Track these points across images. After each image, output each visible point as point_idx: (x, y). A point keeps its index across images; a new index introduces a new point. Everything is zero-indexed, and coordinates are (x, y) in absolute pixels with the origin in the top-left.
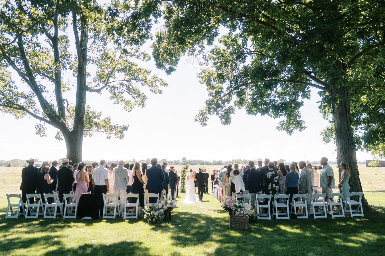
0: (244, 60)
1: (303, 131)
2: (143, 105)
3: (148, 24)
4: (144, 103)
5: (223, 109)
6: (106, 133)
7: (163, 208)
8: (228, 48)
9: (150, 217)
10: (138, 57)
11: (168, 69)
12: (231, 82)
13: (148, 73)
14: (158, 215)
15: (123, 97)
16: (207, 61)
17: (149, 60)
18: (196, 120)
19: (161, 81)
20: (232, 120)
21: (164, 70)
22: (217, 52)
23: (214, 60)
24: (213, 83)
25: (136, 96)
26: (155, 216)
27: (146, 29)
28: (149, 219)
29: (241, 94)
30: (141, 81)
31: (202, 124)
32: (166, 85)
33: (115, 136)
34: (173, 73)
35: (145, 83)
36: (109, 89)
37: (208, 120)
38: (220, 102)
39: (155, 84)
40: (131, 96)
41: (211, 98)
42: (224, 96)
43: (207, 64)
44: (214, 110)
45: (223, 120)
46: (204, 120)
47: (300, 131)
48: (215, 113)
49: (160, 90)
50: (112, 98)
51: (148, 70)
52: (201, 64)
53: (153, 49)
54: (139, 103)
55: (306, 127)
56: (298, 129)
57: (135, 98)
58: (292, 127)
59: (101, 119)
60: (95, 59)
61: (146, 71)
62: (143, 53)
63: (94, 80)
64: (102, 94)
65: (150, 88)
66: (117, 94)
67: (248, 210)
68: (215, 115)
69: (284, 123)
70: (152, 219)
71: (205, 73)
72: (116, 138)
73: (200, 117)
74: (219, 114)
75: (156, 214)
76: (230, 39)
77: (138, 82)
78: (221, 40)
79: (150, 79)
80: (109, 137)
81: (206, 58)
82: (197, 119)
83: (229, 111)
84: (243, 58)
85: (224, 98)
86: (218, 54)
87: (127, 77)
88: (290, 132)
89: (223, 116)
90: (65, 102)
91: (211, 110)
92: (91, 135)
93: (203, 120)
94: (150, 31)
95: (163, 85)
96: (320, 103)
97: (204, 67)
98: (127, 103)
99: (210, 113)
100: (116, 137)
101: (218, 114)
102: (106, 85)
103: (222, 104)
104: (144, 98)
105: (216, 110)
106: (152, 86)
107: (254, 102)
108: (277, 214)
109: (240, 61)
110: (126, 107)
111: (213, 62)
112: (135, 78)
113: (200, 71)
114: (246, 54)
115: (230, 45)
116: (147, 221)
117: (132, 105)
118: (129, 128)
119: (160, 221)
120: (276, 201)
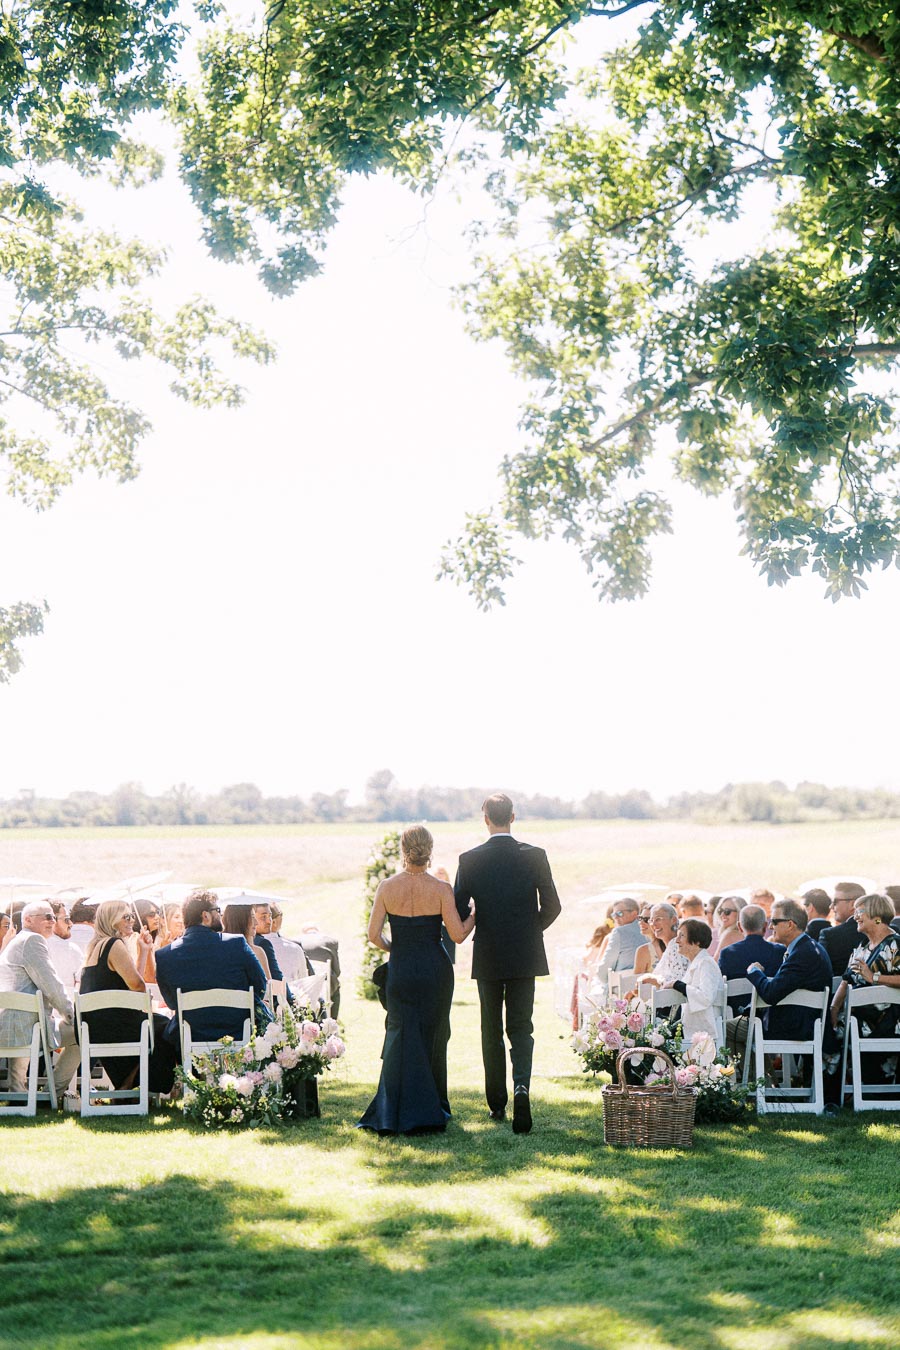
0: (730, 201)
2: (127, 466)
4: (130, 458)
5: (606, 505)
7: (278, 1056)
8: (639, 122)
9: (217, 1100)
11: (277, 262)
12: (645, 350)
13: (151, 262)
14: (256, 1093)
16: (513, 208)
17: (155, 176)
18: (447, 570)
19: (233, 331)
22: (570, 146)
23: (555, 195)
24: (549, 333)
25: (82, 416)
26: (240, 1096)
27: (150, 53)
28: (212, 1112)
29: (701, 424)
30: (113, 328)
31: (478, 592)
32: (265, 352)
35: (141, 346)
37: (513, 567)
38: (586, 465)
39: (198, 353)
40: (52, 414)
41: (536, 442)
42: (608, 437)
44: (551, 510)
45: (605, 570)
46: (489, 571)
48: (560, 526)
49: (231, 385)
51: (150, 246)
52: (476, 230)
54: (99, 456)
57: (81, 426)
61: (135, 253)
65: (171, 372)
67: (702, 1064)
68: (557, 538)
70: (226, 1109)
73: (467, 551)
74: (584, 535)
75: (243, 1085)
77: (97, 338)
78: (594, 79)
79: (173, 322)
81: (507, 192)
82: (453, 564)
83: (642, 518)
84: (725, 193)
86: (580, 161)
87: (36, 311)
89: (603, 550)
91: (539, 515)
93: (483, 568)
94: (170, 63)
95: (247, 351)
97: (497, 249)
98: (30, 458)
99: (525, 526)
101: (574, 532)
103: (601, 478)
104: (132, 424)
105: (562, 509)
106: (181, 363)
107: (775, 478)
108: (858, 1088)
109: (708, 210)
110: (19, 483)
111: (551, 209)
112: (78, 314)
113: (472, 275)
114: (747, 170)
115: (650, 105)
116: (201, 1119)
117: (59, 469)
118: (46, 619)
119: (267, 1119)
120: (853, 1021)
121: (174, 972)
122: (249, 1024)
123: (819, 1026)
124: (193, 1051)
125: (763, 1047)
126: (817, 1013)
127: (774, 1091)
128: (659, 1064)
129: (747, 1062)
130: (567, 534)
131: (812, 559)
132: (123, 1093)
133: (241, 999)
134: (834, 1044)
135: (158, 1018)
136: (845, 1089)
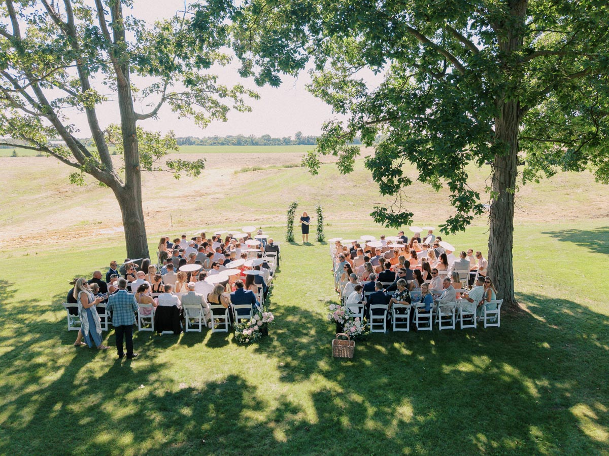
4: (225, 117)
5: (344, 148)
6: (172, 171)
9: (243, 337)
11: (259, 77)
14: (252, 334)
15: (191, 109)
19: (248, 92)
26: (248, 335)
28: (241, 340)
30: (217, 90)
31: (311, 171)
32: (257, 97)
33: (187, 173)
37: (320, 165)
39: (240, 98)
41: (326, 134)
44: (330, 148)
46: (314, 165)
48: (332, 152)
49: (249, 106)
50: (174, 111)
54: (217, 116)
65: (233, 103)
67: (357, 327)
70: (245, 339)
71: (317, 82)
74: (338, 155)
75: (249, 332)
77: (213, 92)
79: (232, 89)
82: (305, 163)
95: (252, 97)
99: (324, 153)
100: (187, 175)
101: (335, 154)
104: (225, 109)
105: (333, 148)
110: (197, 122)
116: (239, 342)
117: (207, 120)
123: (386, 312)
126: (386, 309)
130: (333, 154)
136: (392, 323)
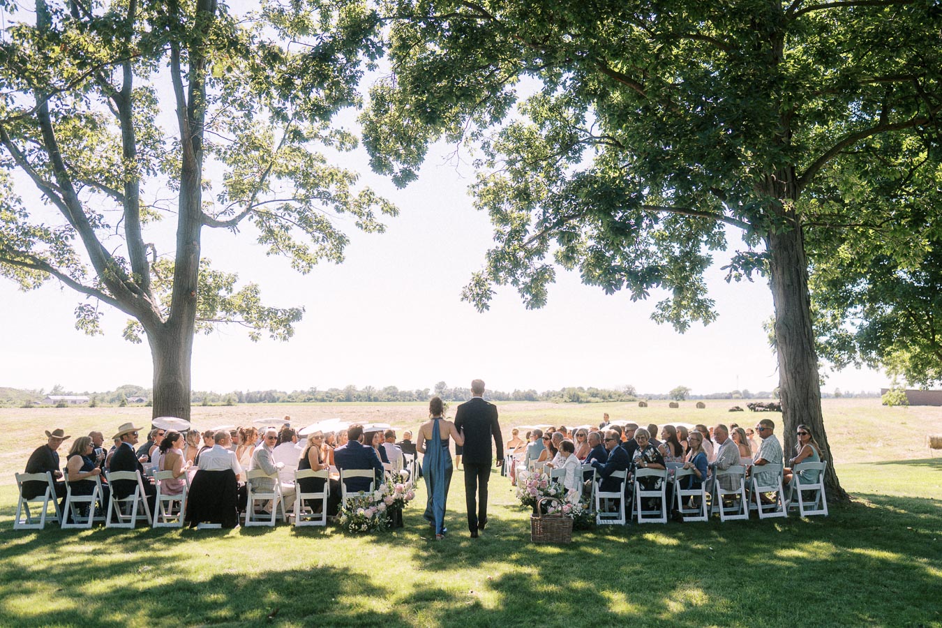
0: (577, 156)
1: (712, 324)
2: (339, 257)
3: (351, 72)
4: (341, 253)
5: (528, 271)
6: (248, 324)
7: (384, 500)
8: (542, 125)
9: (355, 520)
10: (327, 141)
11: (399, 174)
12: (545, 208)
13: (352, 179)
14: (374, 517)
15: (289, 239)
16: (493, 156)
17: (354, 147)
18: (465, 297)
19: (381, 203)
20: (549, 297)
21: (390, 177)
22: (515, 134)
23: (509, 152)
24: (506, 207)
25: (321, 235)
26: (366, 518)
27: (347, 82)
28: (353, 526)
29: (568, 237)
30: (334, 200)
31: (477, 305)
32: (394, 212)
33: (271, 333)
34: (411, 185)
35: (344, 207)
36: (256, 218)
37: (493, 296)
38: (521, 254)
39: (367, 210)
40: (309, 235)
41: (501, 245)
42: (530, 241)
43: (491, 165)
44: (506, 273)
45: (528, 296)
46: (482, 297)
47: (706, 323)
48: (510, 280)
49: (380, 223)
50: (262, 240)
51: (351, 172)
52: (478, 164)
53: (364, 125)
54: (328, 252)
55: (718, 314)
56: (701, 319)
57: (320, 240)
58: (686, 316)
59: (235, 292)
60: (223, 150)
61: (345, 175)
62: (338, 132)
63: (221, 198)
64: (239, 231)
65: (356, 218)
66: (276, 230)
68: (509, 285)
69: (669, 306)
70: (359, 525)
71: (486, 184)
72: (272, 339)
73: (473, 288)
74: (520, 283)
75: (368, 513)
76: (546, 106)
77: (327, 204)
78: (525, 107)
79: (357, 198)
80: (255, 335)
81: (490, 150)
82: (468, 294)
83: (543, 276)
84: (575, 152)
85: (529, 246)
86: (519, 140)
87: (302, 191)
88: (682, 326)
89: (527, 289)
90: (149, 250)
91: (501, 274)
92: (211, 329)
93: (480, 296)
94: (356, 87)
95: (387, 211)
96: (729, 269)
97: (485, 171)
98: (300, 252)
99: (497, 280)
100: (272, 336)
101: (515, 282)
102: (249, 209)
103: (526, 260)
104: (341, 241)
105: (511, 273)
106: (361, 215)
107: (598, 258)
108: (640, 513)
109: (568, 158)
110: (296, 263)
111: (507, 158)
112: (319, 193)
113: (475, 181)
114: (584, 141)
115: (546, 119)
116: (348, 529)
117: (313, 257)
118: (304, 315)
119: (378, 529)
120: (637, 483)
121: (342, 460)
122: (372, 485)
124: (346, 496)
125: (599, 495)
127: (603, 514)
128: (554, 503)
129: (592, 503)
130: (512, 283)
131: (626, 283)
132: (317, 515)
133: (370, 473)
134: (630, 493)
135: (332, 481)
